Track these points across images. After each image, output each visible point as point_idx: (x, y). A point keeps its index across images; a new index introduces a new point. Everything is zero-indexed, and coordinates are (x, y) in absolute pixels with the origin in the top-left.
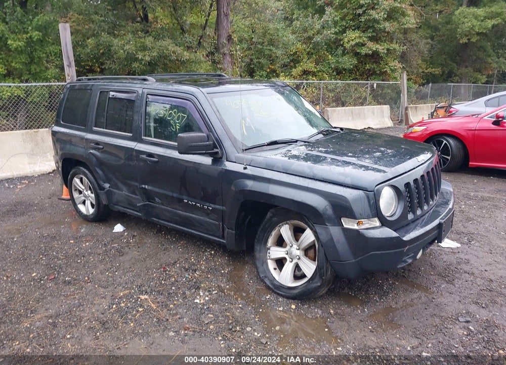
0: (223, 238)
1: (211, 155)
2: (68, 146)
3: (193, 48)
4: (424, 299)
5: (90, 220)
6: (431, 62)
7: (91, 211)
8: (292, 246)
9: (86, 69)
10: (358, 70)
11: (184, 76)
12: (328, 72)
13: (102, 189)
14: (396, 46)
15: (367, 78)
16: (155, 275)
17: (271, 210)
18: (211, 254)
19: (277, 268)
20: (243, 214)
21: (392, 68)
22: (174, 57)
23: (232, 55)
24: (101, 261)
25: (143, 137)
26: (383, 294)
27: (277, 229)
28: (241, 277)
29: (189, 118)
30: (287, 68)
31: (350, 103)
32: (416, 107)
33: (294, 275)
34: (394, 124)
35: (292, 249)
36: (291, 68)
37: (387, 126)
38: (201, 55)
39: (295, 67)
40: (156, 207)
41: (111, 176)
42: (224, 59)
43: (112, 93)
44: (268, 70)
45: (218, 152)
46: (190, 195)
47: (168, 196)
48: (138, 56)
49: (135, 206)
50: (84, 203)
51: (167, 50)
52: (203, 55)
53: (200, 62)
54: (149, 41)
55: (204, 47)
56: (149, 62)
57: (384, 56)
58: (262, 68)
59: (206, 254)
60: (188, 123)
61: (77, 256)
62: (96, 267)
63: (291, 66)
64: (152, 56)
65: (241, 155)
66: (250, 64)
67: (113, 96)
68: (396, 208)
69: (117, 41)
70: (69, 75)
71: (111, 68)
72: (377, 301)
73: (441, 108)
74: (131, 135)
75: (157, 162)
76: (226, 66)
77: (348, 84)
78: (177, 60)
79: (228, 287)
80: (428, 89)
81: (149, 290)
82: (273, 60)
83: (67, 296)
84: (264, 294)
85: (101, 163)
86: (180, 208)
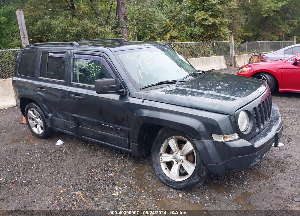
0: (129, 148)
1: (118, 93)
2: (23, 90)
3: (103, 25)
4: (268, 185)
5: (40, 137)
6: (247, 29)
7: (41, 131)
8: (177, 153)
9: (38, 40)
10: (204, 35)
11: (98, 41)
12: (186, 37)
13: (47, 117)
14: (226, 20)
15: (209, 39)
16: (84, 176)
17: (161, 129)
18: (122, 159)
19: (167, 168)
20: (142, 132)
21: (224, 33)
22: (91, 31)
23: (127, 28)
24: (48, 167)
25: (72, 83)
26: (240, 183)
27: (166, 142)
28: (143, 174)
29: (103, 69)
30: (161, 35)
31: (200, 55)
32: (240, 56)
33: (179, 173)
34: (227, 67)
35: (177, 155)
36: (164, 35)
37: (223, 68)
38: (108, 29)
39: (166, 35)
40: (83, 129)
41: (52, 108)
42: (122, 31)
43: (50, 54)
44: (150, 37)
45: (123, 91)
46: (105, 121)
47: (91, 121)
48: (68, 30)
49: (69, 128)
50: (36, 126)
51: (87, 26)
52: (110, 29)
53: (108, 33)
54: (75, 21)
55: (110, 24)
56: (76, 34)
57: (219, 26)
58: (146, 35)
59: (118, 158)
60: (102, 72)
61: (31, 164)
62: (44, 172)
63: (164, 34)
64: (78, 30)
65: (139, 93)
66: (139, 34)
67: (51, 55)
68: (248, 125)
69: (54, 21)
70: (24, 44)
71: (52, 38)
72: (237, 188)
73: (255, 56)
74: (64, 81)
75: (82, 99)
76: (124, 35)
77: (198, 44)
78: (94, 32)
79: (134, 182)
80: (246, 45)
81: (80, 188)
82: (152, 31)
83: (23, 195)
84: (160, 187)
85: (45, 101)
86: (99, 129)
